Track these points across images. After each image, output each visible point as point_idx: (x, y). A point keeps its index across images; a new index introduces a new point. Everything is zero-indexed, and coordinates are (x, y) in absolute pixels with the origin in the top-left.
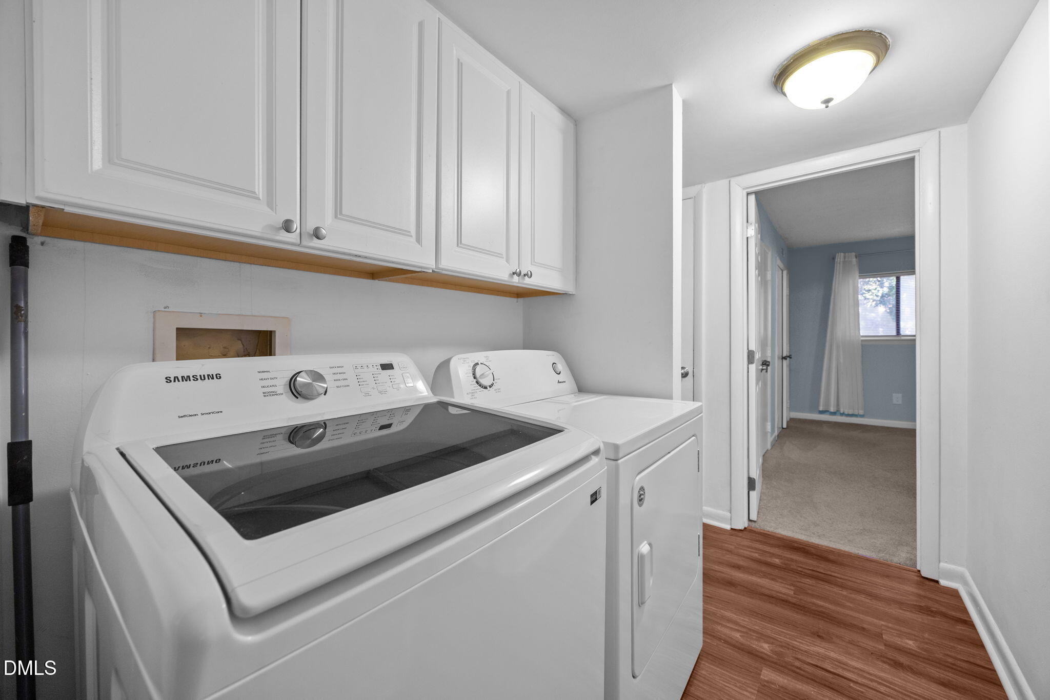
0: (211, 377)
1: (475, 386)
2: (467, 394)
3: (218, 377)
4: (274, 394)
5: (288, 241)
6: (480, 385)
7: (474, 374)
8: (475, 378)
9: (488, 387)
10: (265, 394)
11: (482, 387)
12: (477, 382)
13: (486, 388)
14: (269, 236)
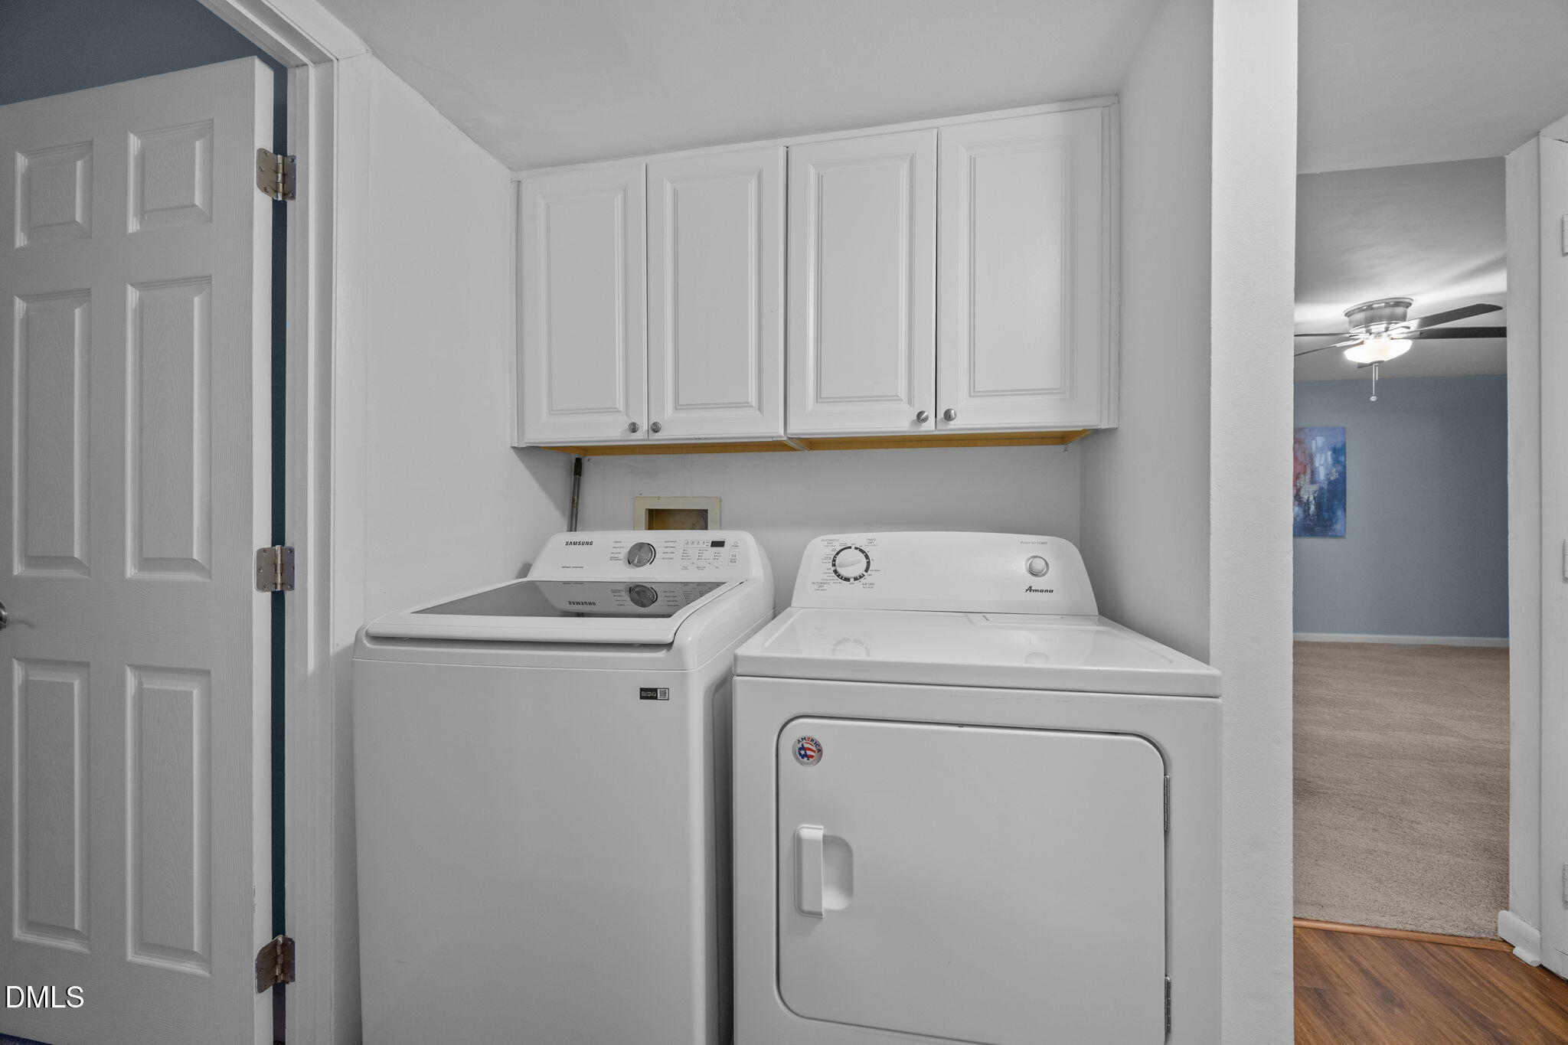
0: (587, 543)
1: (831, 575)
2: (813, 583)
3: (591, 543)
4: (616, 559)
5: (640, 437)
6: (838, 576)
7: (834, 561)
8: (834, 565)
9: (852, 580)
10: (612, 559)
11: (841, 579)
12: (835, 572)
13: (847, 580)
14: (626, 438)
